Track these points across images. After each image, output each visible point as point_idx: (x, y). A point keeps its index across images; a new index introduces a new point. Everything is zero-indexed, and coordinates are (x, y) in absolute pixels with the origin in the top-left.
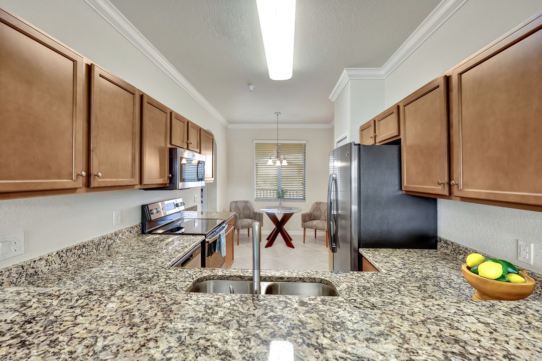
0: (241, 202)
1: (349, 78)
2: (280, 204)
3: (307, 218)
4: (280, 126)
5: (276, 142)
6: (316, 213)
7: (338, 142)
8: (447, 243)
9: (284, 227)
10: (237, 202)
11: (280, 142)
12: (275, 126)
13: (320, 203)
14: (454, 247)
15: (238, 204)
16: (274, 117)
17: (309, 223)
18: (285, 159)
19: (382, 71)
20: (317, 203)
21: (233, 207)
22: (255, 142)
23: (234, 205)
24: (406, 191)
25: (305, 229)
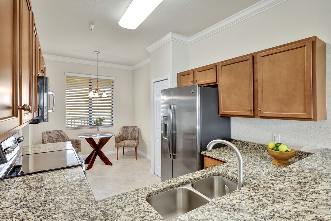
0: (53, 131)
1: (171, 40)
2: (98, 130)
3: (119, 140)
4: (100, 64)
5: (96, 77)
6: (124, 135)
7: (155, 82)
8: (237, 141)
9: (101, 150)
10: (50, 132)
11: (99, 77)
12: (95, 63)
13: (127, 127)
14: (241, 142)
15: (51, 134)
16: (94, 56)
17: (122, 143)
18: (104, 92)
19: (190, 40)
20: (124, 127)
21: (46, 138)
22: (67, 74)
23: (46, 136)
24: (222, 115)
25: (118, 148)
